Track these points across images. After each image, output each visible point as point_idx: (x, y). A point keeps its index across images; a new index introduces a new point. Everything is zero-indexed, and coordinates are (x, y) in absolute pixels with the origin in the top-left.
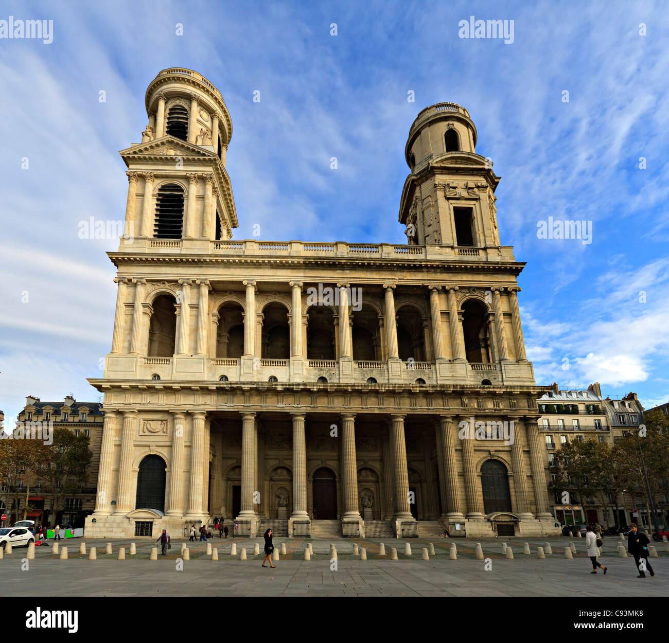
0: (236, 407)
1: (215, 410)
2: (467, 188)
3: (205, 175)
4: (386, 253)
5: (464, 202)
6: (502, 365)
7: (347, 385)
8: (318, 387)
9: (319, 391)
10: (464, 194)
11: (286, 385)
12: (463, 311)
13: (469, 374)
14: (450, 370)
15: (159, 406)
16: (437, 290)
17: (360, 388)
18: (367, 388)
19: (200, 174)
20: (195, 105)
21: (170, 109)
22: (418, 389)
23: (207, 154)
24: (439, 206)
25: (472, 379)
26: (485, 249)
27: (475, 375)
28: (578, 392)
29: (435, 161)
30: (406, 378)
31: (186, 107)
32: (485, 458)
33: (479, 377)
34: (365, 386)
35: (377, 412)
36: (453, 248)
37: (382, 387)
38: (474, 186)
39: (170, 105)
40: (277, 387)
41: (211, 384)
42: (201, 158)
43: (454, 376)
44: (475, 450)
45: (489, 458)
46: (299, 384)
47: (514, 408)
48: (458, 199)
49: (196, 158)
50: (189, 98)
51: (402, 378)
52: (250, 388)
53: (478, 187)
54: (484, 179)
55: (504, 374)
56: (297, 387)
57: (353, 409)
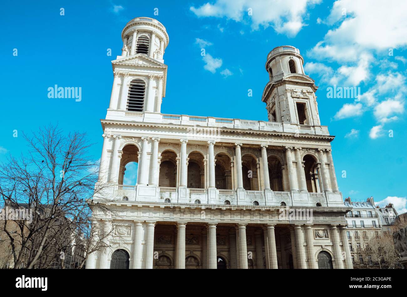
0: (175, 219)
1: (162, 220)
2: (302, 92)
3: (159, 76)
4: (261, 126)
5: (301, 100)
6: (327, 194)
7: (243, 206)
8: (226, 208)
9: (227, 210)
10: (302, 96)
11: (207, 206)
12: (304, 162)
13: (309, 199)
14: (299, 197)
15: (127, 217)
16: (290, 149)
17: (250, 208)
19: (156, 75)
20: (153, 36)
21: (139, 37)
22: (283, 209)
23: (161, 65)
24: (289, 101)
25: (311, 202)
26: (314, 126)
27: (312, 200)
28: (362, 203)
29: (286, 77)
30: (275, 202)
31: (149, 37)
32: (319, 250)
33: (315, 201)
34: (253, 207)
35: (259, 222)
36: (297, 125)
37: (263, 207)
38: (306, 92)
39: (139, 35)
40: (202, 207)
41: (162, 204)
42: (158, 67)
43: (302, 200)
44: (315, 246)
45: (322, 250)
46: (215, 205)
47: (334, 220)
48: (298, 98)
49: (155, 67)
50: (151, 33)
51: (273, 201)
52: (186, 207)
53: (308, 92)
54: (311, 88)
55: (328, 200)
56: (214, 207)
57: (245, 221)
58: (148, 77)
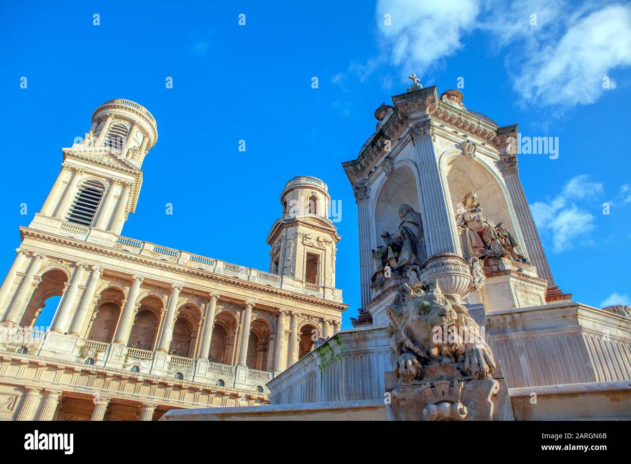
0: (93, 391)
1: (73, 391)
2: (318, 241)
3: (127, 182)
4: (252, 277)
5: (315, 249)
7: (200, 384)
8: (175, 383)
9: (175, 386)
10: (316, 245)
11: (147, 377)
12: (302, 333)
15: (15, 380)
16: (285, 313)
17: (210, 389)
18: (216, 389)
19: (123, 180)
20: (136, 129)
21: (114, 125)
22: (257, 396)
23: (134, 169)
24: (298, 249)
26: (324, 288)
29: (300, 217)
30: (248, 384)
31: (128, 128)
36: (302, 282)
37: (228, 390)
38: (323, 241)
39: (115, 123)
40: (139, 377)
41: (78, 365)
42: (129, 170)
46: (159, 378)
48: (311, 247)
49: (125, 169)
50: (133, 123)
51: (246, 383)
52: (114, 374)
53: (326, 241)
54: (331, 237)
56: (156, 380)
57: (199, 406)
58: (111, 181)
